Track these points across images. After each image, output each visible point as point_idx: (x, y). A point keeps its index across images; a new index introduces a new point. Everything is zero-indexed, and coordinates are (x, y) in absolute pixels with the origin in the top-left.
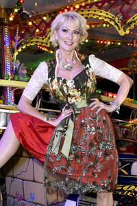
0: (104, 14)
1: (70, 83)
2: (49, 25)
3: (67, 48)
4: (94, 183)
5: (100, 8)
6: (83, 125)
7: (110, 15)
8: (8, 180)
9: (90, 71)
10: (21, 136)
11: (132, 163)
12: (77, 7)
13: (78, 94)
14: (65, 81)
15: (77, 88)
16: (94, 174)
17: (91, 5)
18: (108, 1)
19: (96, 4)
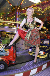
0: (38, 8)
1: (30, 23)
2: (26, 10)
4: (35, 45)
5: (38, 7)
6: (33, 32)
7: (40, 8)
8: (17, 44)
9: (35, 21)
12: (33, 6)
14: (29, 23)
15: (32, 24)
16: (35, 43)
17: (36, 6)
18: (40, 5)
19: (37, 6)
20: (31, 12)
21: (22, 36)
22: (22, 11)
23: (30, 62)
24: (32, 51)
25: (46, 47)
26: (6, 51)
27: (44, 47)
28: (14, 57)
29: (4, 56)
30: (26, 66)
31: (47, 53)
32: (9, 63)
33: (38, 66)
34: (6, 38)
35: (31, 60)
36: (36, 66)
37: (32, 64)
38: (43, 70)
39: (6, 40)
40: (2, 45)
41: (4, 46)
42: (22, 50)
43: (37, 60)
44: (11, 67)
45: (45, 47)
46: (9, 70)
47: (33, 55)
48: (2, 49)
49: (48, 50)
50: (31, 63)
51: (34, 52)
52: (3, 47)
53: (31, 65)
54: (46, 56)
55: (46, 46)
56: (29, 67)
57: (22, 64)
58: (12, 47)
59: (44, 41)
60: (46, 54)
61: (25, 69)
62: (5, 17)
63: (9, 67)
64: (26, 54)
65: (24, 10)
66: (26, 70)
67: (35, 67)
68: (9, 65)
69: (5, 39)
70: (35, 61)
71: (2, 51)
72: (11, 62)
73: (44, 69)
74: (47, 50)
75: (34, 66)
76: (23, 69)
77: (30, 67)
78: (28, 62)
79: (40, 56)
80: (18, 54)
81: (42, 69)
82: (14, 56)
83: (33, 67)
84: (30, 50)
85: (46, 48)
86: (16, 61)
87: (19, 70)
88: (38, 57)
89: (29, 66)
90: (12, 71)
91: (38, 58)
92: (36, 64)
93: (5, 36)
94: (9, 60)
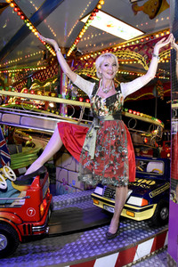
0: (134, 54)
1: (103, 101)
2: (95, 60)
4: (114, 179)
5: (132, 50)
6: (106, 132)
7: (139, 56)
8: (58, 169)
11: (148, 163)
12: (115, 49)
13: (107, 110)
14: (100, 99)
15: (107, 105)
16: (113, 171)
17: (126, 48)
18: (138, 45)
19: (129, 47)
22: (80, 63)
23: (96, 231)
24: (105, 195)
25: (154, 183)
26: (19, 192)
27: (145, 183)
28: (42, 213)
29: (12, 205)
30: (82, 243)
31: (155, 205)
32: (25, 233)
33: (121, 246)
34: (24, 149)
35: (101, 226)
36: (116, 244)
37: (102, 239)
38: (137, 262)
39: (26, 153)
40: (8, 171)
41: (14, 175)
42: (74, 190)
43: (119, 225)
44: (31, 246)
45: (148, 183)
46: (21, 254)
47: (108, 209)
48: (5, 183)
49: (158, 192)
50: (99, 234)
51: (112, 197)
53: (97, 240)
54: (150, 214)
55: (153, 179)
56: (92, 249)
57: (70, 237)
58: (36, 178)
59: (150, 164)
60: (152, 207)
61: (74, 253)
63: (25, 245)
64: (85, 206)
65: (87, 61)
66: (80, 258)
67: (109, 248)
68: (23, 237)
69: (21, 151)
70: (112, 229)
71: (5, 191)
72: (30, 227)
73: (142, 259)
74: (152, 194)
75: (107, 245)
76: (68, 254)
77: (95, 247)
78: (91, 232)
79: (131, 214)
80: (58, 204)
81: (136, 258)
82: (42, 209)
83: (103, 250)
84: (99, 191)
85: (153, 188)
86: (47, 226)
87: (54, 256)
88: (124, 214)
89: (91, 246)
90: (31, 259)
91: (122, 219)
92: (115, 240)
93: (23, 143)
94: (23, 222)
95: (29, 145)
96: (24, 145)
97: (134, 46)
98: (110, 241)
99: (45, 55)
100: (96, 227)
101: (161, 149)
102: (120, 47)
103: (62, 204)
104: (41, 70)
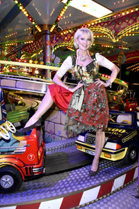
0: (104, 29)
1: (84, 69)
3: (84, 49)
4: (93, 126)
5: (102, 26)
7: (108, 31)
8: (46, 122)
9: (96, 62)
10: (54, 97)
11: (117, 116)
12: (89, 25)
13: (88, 75)
14: (81, 67)
16: (94, 121)
17: (97, 25)
18: (107, 22)
19: (100, 24)
20: (86, 38)
21: (60, 101)
22: (60, 37)
23: (81, 170)
24: (86, 142)
25: (124, 131)
26: (18, 141)
27: (118, 132)
28: (39, 157)
29: (13, 153)
30: (71, 180)
31: (126, 149)
32: (27, 173)
33: (102, 181)
34: (17, 107)
35: (84, 166)
36: (97, 180)
37: (86, 176)
38: (114, 192)
39: (18, 111)
40: (8, 124)
41: (14, 128)
42: (60, 138)
43: (99, 165)
44: (31, 183)
45: (120, 131)
46: (25, 189)
47: (90, 153)
48: (8, 134)
49: (129, 138)
50: (83, 172)
51: (93, 143)
52: (9, 131)
54: (123, 155)
55: (123, 129)
56: (79, 184)
57: (61, 175)
59: (119, 116)
60: (124, 150)
61: (66, 188)
62: (15, 53)
63: (26, 183)
64: (69, 150)
65: (66, 36)
66: (71, 191)
67: (93, 183)
68: (25, 177)
69: (14, 109)
70: (94, 168)
71: (8, 141)
72: (31, 169)
73: (118, 190)
74: (125, 140)
75: (91, 181)
76: (61, 189)
77: (82, 182)
78: (77, 170)
79: (108, 155)
80: (49, 150)
81: (113, 189)
82: (39, 155)
83: (88, 184)
84: (81, 138)
85: (124, 135)
86: (44, 167)
87: (50, 190)
88: (102, 156)
89: (79, 182)
90: (33, 194)
91: (101, 159)
92: (97, 176)
93: (16, 103)
94: (25, 165)
95: (21, 104)
96: (16, 104)
97: (104, 23)
98: (93, 177)
99: (32, 31)
100: (81, 167)
101: (125, 104)
102: (93, 24)
103: (52, 150)
104: (29, 44)
